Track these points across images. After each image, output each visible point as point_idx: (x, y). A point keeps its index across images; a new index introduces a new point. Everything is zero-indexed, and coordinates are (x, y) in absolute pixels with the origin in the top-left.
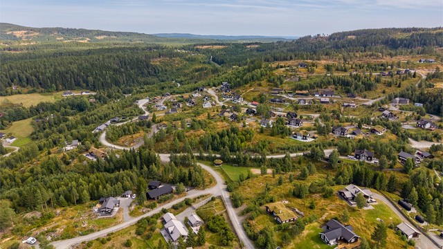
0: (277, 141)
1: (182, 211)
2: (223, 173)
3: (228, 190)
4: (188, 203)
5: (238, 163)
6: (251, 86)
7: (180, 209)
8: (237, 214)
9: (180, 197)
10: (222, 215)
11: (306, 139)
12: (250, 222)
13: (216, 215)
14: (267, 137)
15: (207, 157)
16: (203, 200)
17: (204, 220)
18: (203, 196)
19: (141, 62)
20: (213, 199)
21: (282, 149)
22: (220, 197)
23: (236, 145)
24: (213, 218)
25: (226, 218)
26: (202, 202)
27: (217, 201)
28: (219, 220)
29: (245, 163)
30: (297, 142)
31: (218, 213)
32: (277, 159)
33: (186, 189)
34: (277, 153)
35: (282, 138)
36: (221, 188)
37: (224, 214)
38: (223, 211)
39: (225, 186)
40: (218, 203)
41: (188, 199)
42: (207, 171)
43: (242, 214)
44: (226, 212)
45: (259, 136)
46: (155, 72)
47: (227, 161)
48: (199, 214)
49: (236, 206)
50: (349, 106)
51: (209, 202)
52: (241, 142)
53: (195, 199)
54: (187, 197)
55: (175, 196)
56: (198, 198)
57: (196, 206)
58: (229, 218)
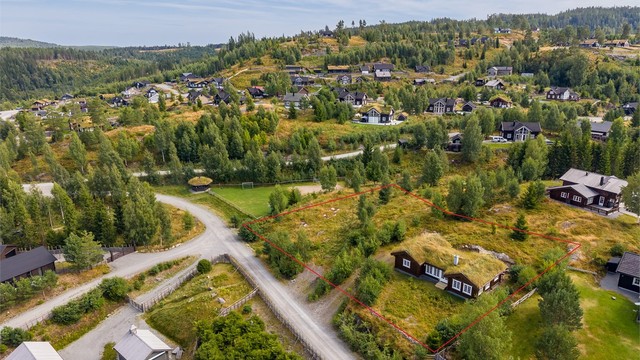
0: (331, 130)
1: (93, 325)
2: (218, 204)
3: (246, 237)
4: (114, 295)
5: (252, 178)
6: (241, 66)
7: (86, 319)
8: (297, 298)
9: (86, 280)
10: (246, 311)
11: (387, 121)
12: (364, 312)
13: (224, 313)
14: (305, 124)
15: (168, 177)
16: (168, 276)
17: (182, 343)
18: (168, 266)
19: (16, 62)
20: (203, 268)
21: (346, 142)
22: (226, 259)
23: (239, 140)
24: (218, 328)
25: (264, 318)
26: (167, 284)
27: (218, 271)
28: (244, 330)
29: (271, 174)
30: (373, 127)
31: (232, 307)
32: (345, 160)
33: (107, 256)
34: (339, 149)
35: (340, 123)
36: (223, 237)
37: (255, 307)
38: (247, 297)
39: (235, 232)
40: (223, 277)
41: (116, 282)
42: (171, 207)
43: (318, 293)
44: (260, 296)
45: (288, 124)
46: (47, 80)
47: (222, 179)
48: (159, 324)
49: (286, 274)
50: (424, 82)
51: (189, 279)
52: (252, 135)
53: (141, 278)
54: (110, 276)
55: (68, 279)
56: (152, 273)
57: (144, 298)
58: (275, 316)
